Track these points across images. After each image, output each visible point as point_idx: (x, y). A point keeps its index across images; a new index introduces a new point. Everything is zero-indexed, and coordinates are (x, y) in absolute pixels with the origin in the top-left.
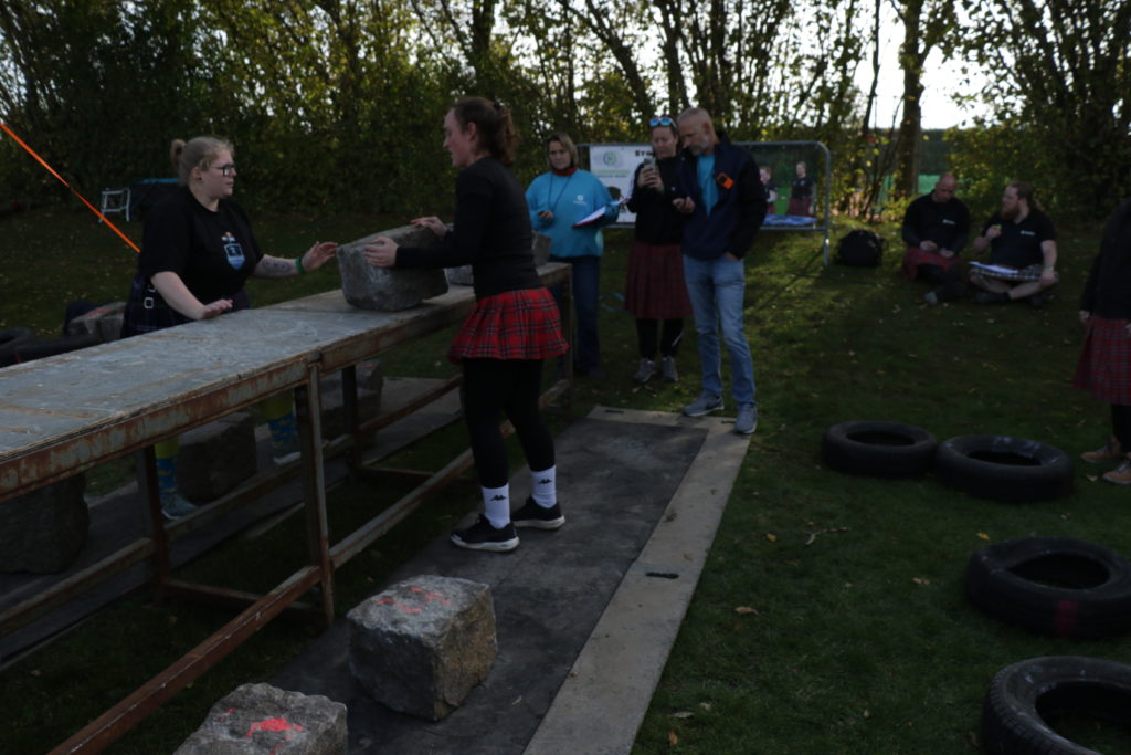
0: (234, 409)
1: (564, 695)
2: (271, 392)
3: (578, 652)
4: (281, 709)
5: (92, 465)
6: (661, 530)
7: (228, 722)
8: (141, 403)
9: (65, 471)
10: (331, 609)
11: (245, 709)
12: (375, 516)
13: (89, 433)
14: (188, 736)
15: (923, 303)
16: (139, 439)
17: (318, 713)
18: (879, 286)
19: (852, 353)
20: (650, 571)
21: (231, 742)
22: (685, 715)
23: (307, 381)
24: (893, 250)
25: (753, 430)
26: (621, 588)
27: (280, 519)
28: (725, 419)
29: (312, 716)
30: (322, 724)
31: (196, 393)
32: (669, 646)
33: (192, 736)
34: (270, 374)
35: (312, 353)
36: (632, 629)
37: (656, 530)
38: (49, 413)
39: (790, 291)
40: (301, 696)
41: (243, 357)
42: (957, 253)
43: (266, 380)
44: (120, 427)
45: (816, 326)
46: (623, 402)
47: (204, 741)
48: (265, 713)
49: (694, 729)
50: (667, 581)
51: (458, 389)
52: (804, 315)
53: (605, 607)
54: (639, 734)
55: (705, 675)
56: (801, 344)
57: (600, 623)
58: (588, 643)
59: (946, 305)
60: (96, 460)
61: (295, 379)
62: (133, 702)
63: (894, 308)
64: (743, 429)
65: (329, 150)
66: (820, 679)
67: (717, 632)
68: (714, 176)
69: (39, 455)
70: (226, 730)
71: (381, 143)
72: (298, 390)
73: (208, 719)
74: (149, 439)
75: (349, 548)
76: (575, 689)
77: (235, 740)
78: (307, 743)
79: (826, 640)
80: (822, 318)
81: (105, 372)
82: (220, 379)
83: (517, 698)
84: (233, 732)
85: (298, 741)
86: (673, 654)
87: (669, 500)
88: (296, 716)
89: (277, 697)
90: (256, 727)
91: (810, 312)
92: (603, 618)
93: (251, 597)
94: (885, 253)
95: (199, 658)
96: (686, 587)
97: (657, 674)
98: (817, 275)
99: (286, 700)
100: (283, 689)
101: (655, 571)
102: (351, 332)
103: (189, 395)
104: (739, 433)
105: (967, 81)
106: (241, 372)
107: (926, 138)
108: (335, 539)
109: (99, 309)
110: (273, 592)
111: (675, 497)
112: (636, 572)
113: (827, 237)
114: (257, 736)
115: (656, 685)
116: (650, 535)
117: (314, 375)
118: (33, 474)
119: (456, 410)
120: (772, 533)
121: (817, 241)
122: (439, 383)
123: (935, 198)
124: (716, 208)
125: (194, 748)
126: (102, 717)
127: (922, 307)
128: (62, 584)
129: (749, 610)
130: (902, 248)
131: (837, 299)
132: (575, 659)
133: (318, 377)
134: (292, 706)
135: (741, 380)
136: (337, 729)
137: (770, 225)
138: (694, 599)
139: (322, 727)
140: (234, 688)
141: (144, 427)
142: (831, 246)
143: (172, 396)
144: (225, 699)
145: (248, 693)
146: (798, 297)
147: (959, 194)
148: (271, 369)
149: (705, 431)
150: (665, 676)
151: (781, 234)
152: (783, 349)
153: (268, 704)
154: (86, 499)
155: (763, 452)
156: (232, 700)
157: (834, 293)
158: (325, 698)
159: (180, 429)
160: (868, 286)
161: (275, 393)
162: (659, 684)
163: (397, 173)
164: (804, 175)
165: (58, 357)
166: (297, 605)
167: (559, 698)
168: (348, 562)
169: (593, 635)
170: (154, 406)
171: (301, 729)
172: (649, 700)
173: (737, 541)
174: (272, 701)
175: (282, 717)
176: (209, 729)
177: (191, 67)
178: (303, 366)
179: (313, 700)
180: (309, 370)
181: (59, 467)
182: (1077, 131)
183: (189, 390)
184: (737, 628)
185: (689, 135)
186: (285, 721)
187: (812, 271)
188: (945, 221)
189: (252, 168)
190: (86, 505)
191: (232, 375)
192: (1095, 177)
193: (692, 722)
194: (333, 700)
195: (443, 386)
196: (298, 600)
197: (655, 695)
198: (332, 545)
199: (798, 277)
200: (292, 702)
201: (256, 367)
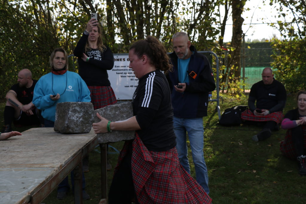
19: (255, 171)
35: (28, 196)
98: (214, 127)
107: (249, 47)
185: (181, 47)
188: (270, 94)
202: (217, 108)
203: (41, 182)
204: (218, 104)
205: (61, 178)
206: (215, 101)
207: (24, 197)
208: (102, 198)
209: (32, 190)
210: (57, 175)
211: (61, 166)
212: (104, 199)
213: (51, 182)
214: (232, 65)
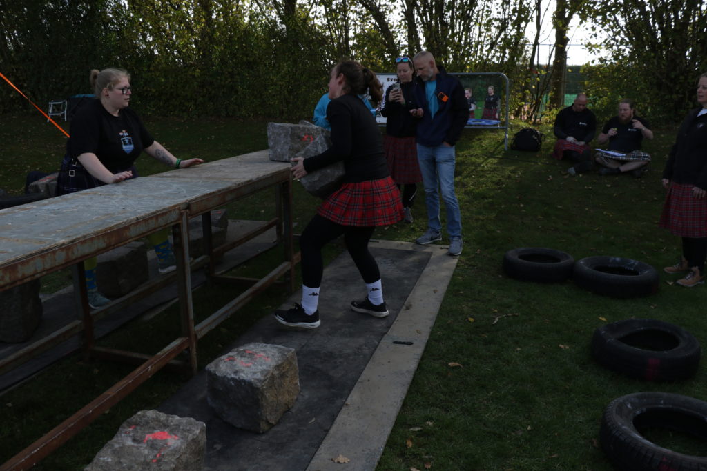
0: (134, 239)
1: (341, 417)
2: (157, 228)
3: (350, 391)
4: (165, 425)
5: (44, 273)
6: (402, 315)
7: (131, 434)
8: (77, 235)
9: (27, 277)
10: (195, 365)
11: (142, 426)
12: (223, 306)
13: (42, 254)
14: (106, 443)
15: (566, 175)
16: (74, 257)
17: (188, 428)
18: (539, 163)
19: (522, 205)
20: (395, 340)
21: (133, 446)
22: (417, 429)
23: (180, 222)
24: (548, 141)
25: (460, 253)
26: (376, 351)
27: (164, 308)
28: (443, 246)
29: (184, 430)
30: (190, 435)
31: (110, 228)
32: (407, 387)
33: (109, 442)
34: (157, 217)
35: (185, 203)
36: (384, 376)
37: (399, 315)
38: (17, 241)
39: (483, 167)
40: (177, 418)
41: (139, 206)
42: (587, 143)
43: (154, 220)
44: (62, 249)
45: (500, 188)
46: (379, 235)
47: (117, 446)
48: (155, 429)
49: (422, 438)
50: (405, 346)
51: (275, 227)
52: (493, 182)
53: (368, 362)
54: (388, 441)
55: (429, 405)
56: (490, 200)
57: (364, 372)
58: (356, 385)
59: (581, 175)
60: (47, 270)
61: (173, 220)
62: (71, 422)
63: (549, 178)
64: (453, 252)
65: (194, 76)
66: (501, 407)
67: (437, 378)
68: (436, 94)
69: (11, 267)
70: (130, 439)
71: (226, 72)
72: (174, 227)
73: (119, 432)
74: (81, 257)
75: (207, 326)
76: (349, 414)
77: (136, 445)
78: (181, 448)
79: (504, 383)
80: (503, 183)
81: (52, 215)
82: (125, 220)
83: (312, 419)
84: (134, 440)
85: (176, 446)
86: (409, 391)
87: (407, 297)
88: (174, 430)
89: (162, 419)
90: (149, 437)
91: (495, 179)
92: (366, 369)
93: (145, 357)
94: (543, 143)
95: (113, 394)
96: (418, 350)
97: (400, 404)
98: (500, 156)
99: (168, 420)
100: (166, 414)
101: (399, 340)
102: (208, 191)
103: (106, 229)
104: (451, 255)
105: (596, 35)
106: (139, 216)
107: (570, 70)
108: (198, 320)
109: (47, 177)
110: (159, 354)
111: (411, 294)
112: (386, 341)
113: (507, 133)
114: (150, 443)
115: (398, 411)
116: (396, 318)
117: (184, 217)
118: (7, 279)
119: (275, 240)
120: (471, 317)
121: (501, 136)
122: (263, 223)
123: (574, 109)
124: (437, 114)
125: (110, 450)
126: (52, 431)
127: (566, 177)
128: (25, 349)
129: (457, 364)
130: (554, 140)
131: (512, 172)
132: (349, 395)
133: (187, 219)
134: (172, 424)
135: (453, 222)
136: (200, 438)
137: (471, 125)
138: (423, 358)
139: (190, 437)
140: (135, 413)
141: (78, 250)
142: (509, 139)
143: (95, 230)
144: (129, 420)
145: (144, 416)
146: (489, 170)
147: (589, 106)
148: (157, 214)
149: (430, 254)
150: (404, 405)
151: (478, 131)
152: (479, 203)
153: (156, 423)
154: (41, 296)
155: (466, 267)
156: (134, 420)
157: (512, 168)
158: (192, 419)
159: (99, 251)
160: (533, 164)
161: (160, 229)
162: (400, 410)
163: (236, 92)
164: (493, 94)
165: (22, 206)
166: (174, 362)
167: (338, 419)
168: (206, 335)
169: (359, 380)
170: (84, 237)
171: (177, 438)
172: (395, 419)
173: (450, 321)
174: (158, 421)
175: (166, 431)
176: (120, 438)
177: (105, 24)
178: (177, 211)
179: (184, 420)
180: (181, 215)
181: (23, 275)
182: (663, 67)
183: (106, 227)
184: (449, 376)
185: (421, 69)
186: (167, 433)
187: (497, 154)
188: (580, 123)
189: (145, 88)
190: (40, 300)
191: (133, 217)
192: (674, 96)
193: (421, 434)
194: (197, 420)
195: (266, 225)
196: (175, 359)
197: (398, 416)
198: (195, 325)
199: (489, 157)
200: (172, 422)
201: (147, 213)
203: (209, 193)
210: (238, 189)
211: (249, 181)
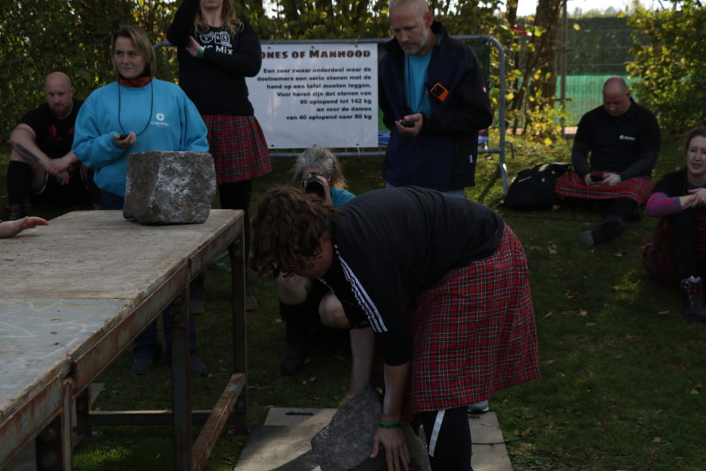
19: (584, 313)
23: (60, 411)
35: (67, 362)
72: (53, 426)
107: (577, 27)
117: (67, 400)
148: (31, 396)
180: (64, 391)
185: (409, 29)
202: (499, 169)
203: (95, 331)
204: (502, 160)
205: (142, 322)
206: (496, 152)
207: (57, 363)
208: (236, 371)
209: (75, 349)
210: (131, 317)
211: (141, 297)
212: (240, 375)
213: (118, 331)
214: (536, 70)
